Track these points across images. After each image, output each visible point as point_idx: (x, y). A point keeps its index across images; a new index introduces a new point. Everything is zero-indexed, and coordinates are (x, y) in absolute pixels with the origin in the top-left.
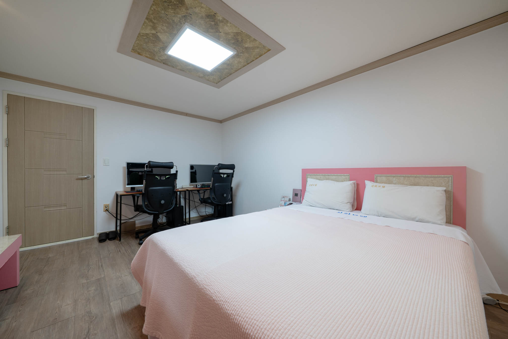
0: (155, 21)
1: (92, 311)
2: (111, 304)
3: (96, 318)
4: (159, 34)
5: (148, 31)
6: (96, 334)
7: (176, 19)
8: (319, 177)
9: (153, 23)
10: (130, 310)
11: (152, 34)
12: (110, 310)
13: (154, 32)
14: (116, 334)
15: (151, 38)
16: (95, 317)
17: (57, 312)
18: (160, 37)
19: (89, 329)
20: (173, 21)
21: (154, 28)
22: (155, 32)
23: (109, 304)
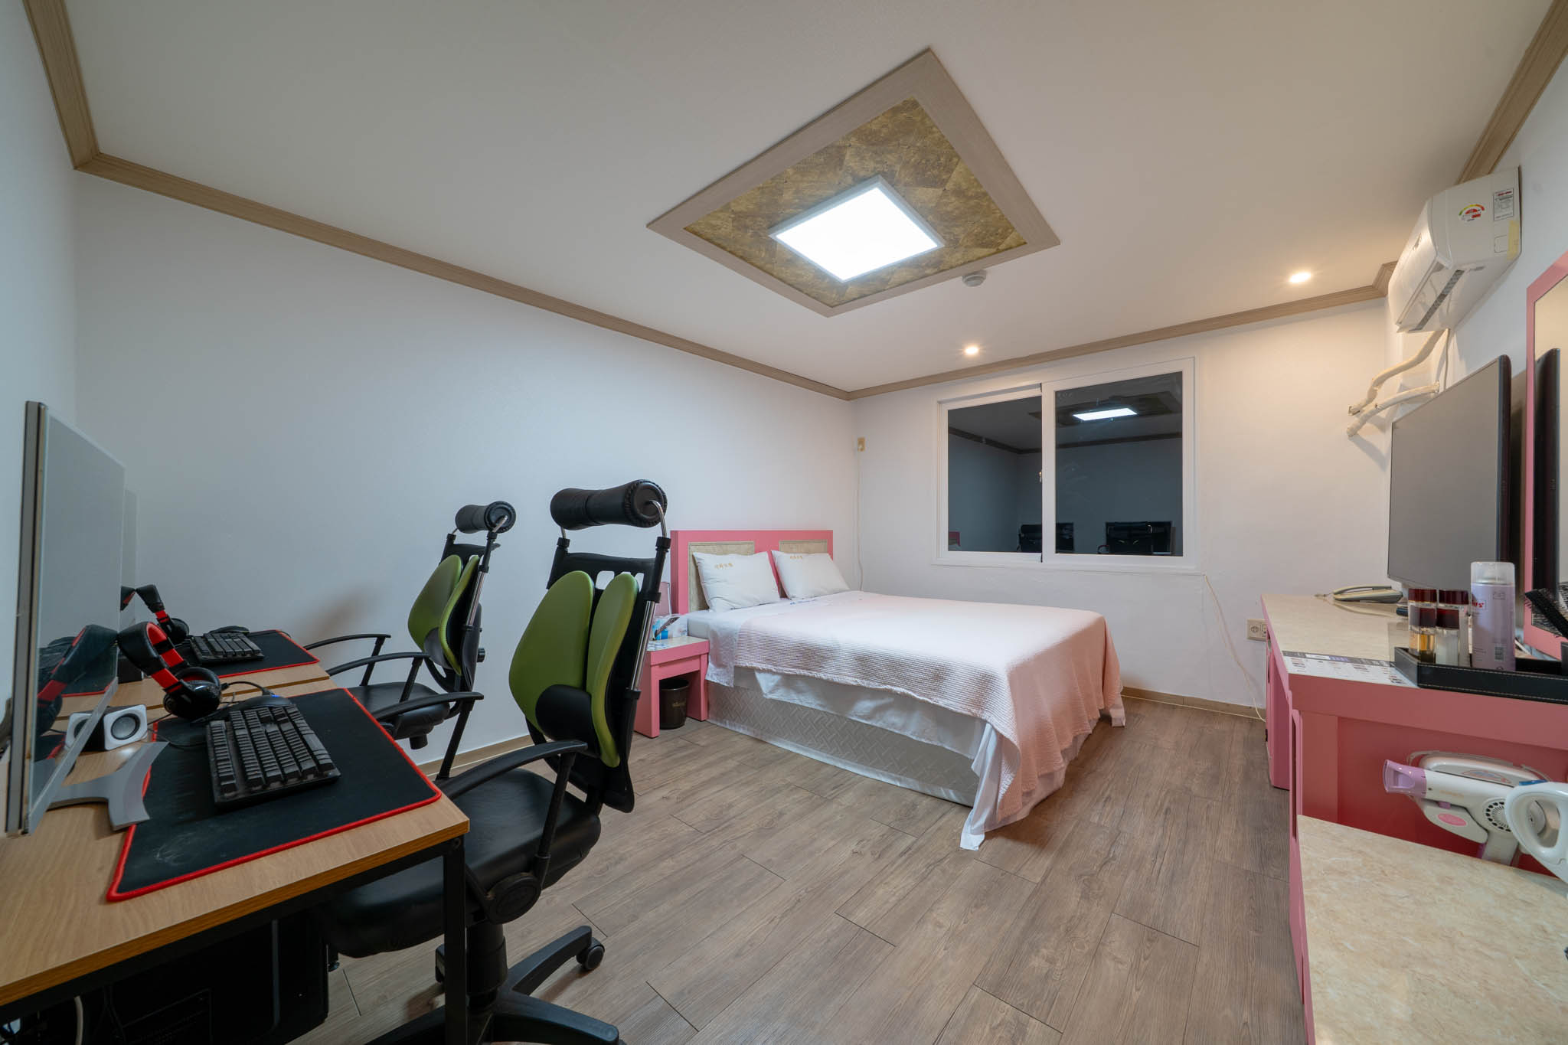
0: (972, 202)
1: (1080, 895)
2: (1038, 880)
3: (1081, 876)
4: (940, 191)
5: (956, 177)
6: (1097, 852)
7: (957, 231)
8: (710, 548)
9: (971, 198)
10: (1028, 843)
11: (944, 180)
12: (1051, 870)
13: (949, 186)
14: (1073, 832)
15: (936, 172)
16: (1082, 879)
17: (1145, 959)
18: (931, 190)
19: (1102, 866)
20: (957, 226)
21: (959, 193)
22: (947, 188)
23: (1043, 881)
